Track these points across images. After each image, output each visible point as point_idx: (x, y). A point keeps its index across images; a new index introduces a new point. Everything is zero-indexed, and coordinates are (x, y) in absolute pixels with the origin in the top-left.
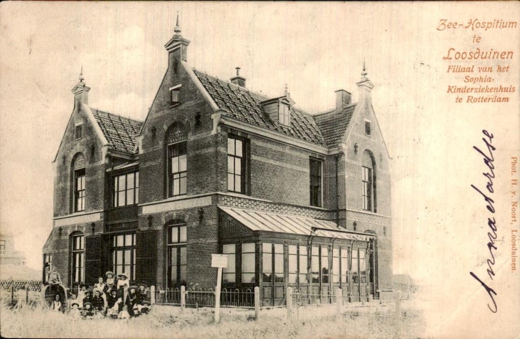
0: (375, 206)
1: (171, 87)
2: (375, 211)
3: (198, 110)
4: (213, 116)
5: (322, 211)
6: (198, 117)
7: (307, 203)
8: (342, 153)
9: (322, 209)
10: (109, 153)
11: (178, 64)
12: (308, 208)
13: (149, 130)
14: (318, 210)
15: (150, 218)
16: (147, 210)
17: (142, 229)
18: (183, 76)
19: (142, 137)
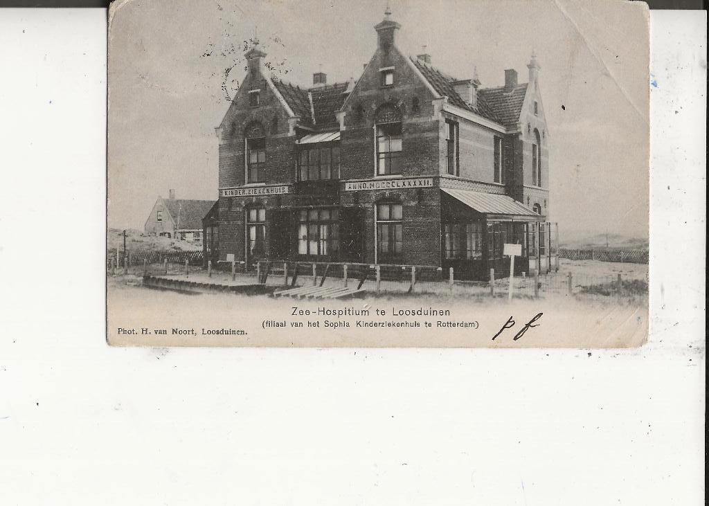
0: (539, 181)
1: (382, 67)
2: (540, 185)
3: (416, 94)
4: (434, 102)
5: (501, 186)
6: (415, 101)
7: (492, 181)
8: (521, 133)
9: (501, 184)
10: (298, 125)
11: (389, 46)
12: (492, 185)
13: (353, 108)
14: (498, 185)
15: (357, 195)
16: (349, 187)
17: (346, 206)
18: (397, 59)
19: (344, 114)
